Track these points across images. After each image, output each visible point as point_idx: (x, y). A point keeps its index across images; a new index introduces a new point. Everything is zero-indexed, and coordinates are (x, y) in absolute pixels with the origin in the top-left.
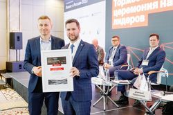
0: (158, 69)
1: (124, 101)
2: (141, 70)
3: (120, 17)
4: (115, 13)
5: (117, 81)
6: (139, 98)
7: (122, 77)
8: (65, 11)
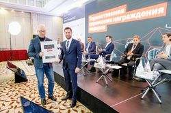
3: (92, 26)
4: (90, 24)
5: (90, 60)
6: (100, 67)
7: (92, 58)
8: (64, 23)
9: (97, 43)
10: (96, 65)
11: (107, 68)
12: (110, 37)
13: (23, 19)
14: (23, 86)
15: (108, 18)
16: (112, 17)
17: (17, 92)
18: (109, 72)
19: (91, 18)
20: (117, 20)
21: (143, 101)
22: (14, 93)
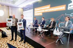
0: (44, 25)
1: (36, 31)
2: (40, 25)
3: (36, 13)
4: (35, 12)
5: (35, 27)
8: (23, 11)
9: (38, 20)
10: (38, 30)
11: (42, 31)
12: (44, 18)
13: (5, 9)
14: (5, 39)
15: (43, 10)
16: (45, 9)
17: (3, 42)
18: (43, 33)
19: (36, 9)
20: (47, 11)
21: (56, 44)
22: (2, 42)
